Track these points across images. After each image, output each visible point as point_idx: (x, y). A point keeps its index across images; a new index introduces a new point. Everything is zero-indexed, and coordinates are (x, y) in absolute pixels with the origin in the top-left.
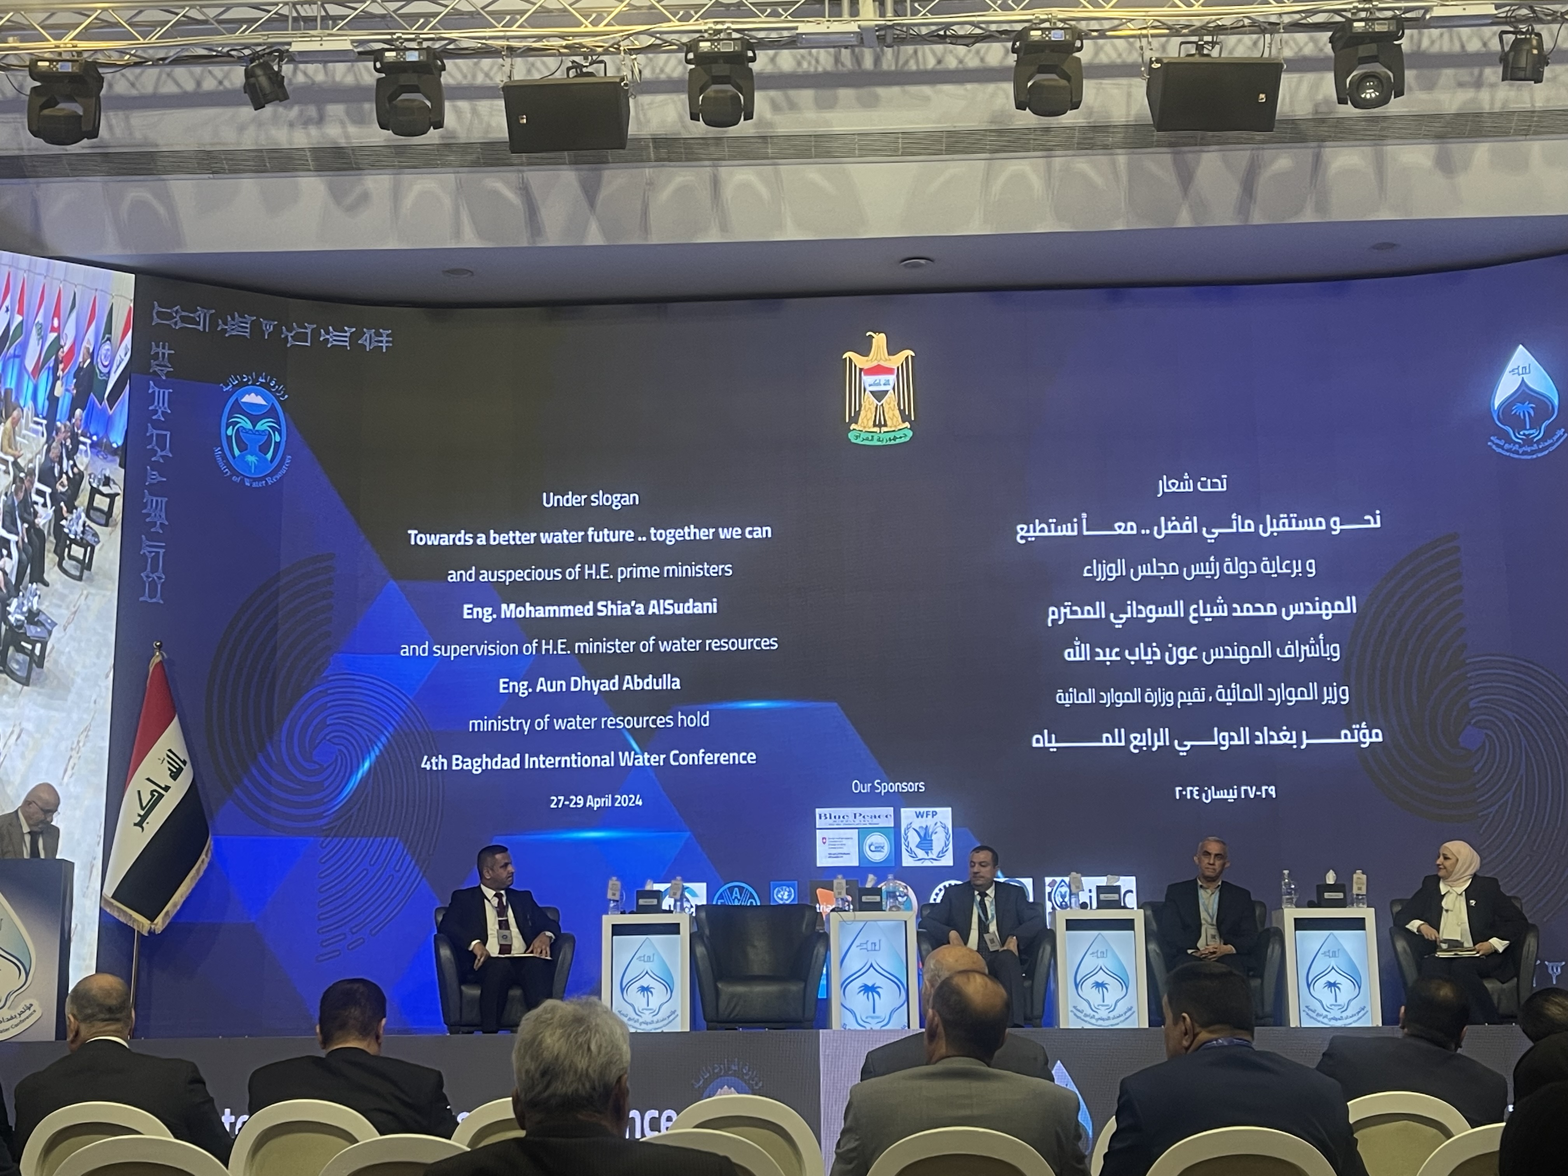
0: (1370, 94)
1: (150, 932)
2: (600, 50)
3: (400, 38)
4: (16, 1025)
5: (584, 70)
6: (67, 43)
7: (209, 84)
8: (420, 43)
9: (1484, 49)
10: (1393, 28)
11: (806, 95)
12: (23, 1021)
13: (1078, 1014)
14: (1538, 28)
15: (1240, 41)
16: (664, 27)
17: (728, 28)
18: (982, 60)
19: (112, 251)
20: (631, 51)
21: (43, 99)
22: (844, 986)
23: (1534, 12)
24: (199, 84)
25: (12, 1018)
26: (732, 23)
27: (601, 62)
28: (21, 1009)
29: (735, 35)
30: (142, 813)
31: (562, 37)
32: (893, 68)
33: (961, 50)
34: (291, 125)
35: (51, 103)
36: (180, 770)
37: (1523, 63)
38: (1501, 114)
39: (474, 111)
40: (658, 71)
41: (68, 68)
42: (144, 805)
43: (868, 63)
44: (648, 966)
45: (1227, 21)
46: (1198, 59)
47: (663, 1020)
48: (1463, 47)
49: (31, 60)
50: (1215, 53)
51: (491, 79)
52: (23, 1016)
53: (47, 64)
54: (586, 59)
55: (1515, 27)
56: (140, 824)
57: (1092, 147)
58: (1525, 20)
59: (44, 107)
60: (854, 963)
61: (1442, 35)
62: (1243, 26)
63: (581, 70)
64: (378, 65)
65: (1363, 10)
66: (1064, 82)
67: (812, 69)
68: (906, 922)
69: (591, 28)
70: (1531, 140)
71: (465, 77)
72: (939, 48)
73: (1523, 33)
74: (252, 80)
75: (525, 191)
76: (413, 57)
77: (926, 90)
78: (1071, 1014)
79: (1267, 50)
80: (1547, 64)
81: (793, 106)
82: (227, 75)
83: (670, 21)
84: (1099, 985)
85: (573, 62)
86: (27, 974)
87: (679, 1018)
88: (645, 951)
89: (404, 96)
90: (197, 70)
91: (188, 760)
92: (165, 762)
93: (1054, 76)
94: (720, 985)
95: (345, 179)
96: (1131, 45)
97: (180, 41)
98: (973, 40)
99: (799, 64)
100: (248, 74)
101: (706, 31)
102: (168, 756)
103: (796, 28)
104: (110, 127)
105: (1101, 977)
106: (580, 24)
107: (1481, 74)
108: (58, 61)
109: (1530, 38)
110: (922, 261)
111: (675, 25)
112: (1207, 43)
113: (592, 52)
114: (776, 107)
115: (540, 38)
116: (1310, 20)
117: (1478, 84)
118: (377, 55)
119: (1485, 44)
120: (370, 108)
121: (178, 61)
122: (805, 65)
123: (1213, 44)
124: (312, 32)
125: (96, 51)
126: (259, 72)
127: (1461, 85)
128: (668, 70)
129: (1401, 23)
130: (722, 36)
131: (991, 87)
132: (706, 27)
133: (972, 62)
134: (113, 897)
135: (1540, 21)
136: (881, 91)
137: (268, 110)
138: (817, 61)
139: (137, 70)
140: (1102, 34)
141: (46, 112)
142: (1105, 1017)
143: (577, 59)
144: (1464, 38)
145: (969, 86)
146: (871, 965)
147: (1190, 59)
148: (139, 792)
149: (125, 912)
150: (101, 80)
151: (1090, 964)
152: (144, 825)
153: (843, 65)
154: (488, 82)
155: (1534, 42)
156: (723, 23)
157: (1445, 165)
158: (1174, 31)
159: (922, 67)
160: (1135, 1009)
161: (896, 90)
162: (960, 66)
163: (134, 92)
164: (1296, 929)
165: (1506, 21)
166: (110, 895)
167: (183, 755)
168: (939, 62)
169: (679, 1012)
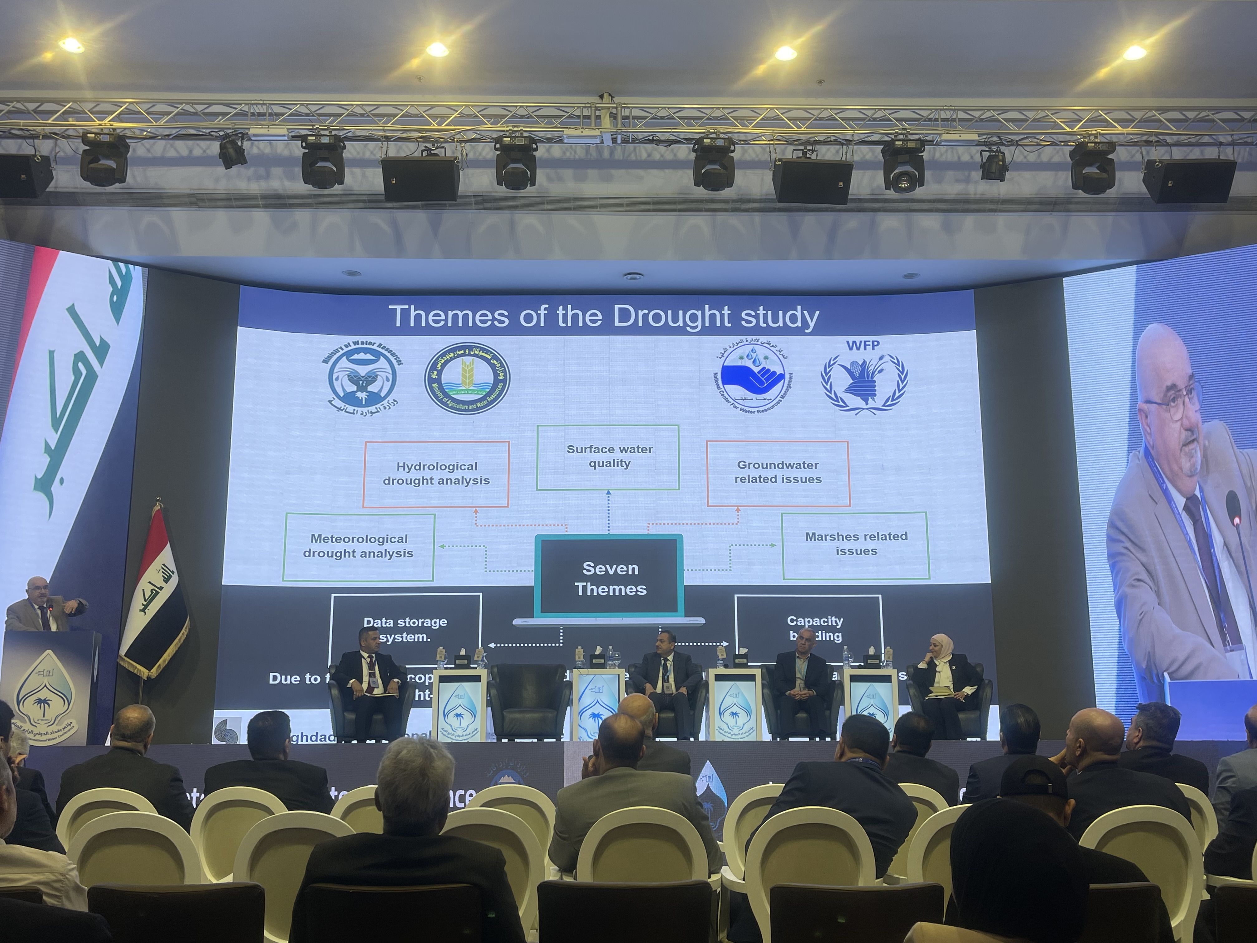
0: (904, 185)
1: (149, 678)
2: (442, 140)
3: (317, 128)
4: (61, 736)
5: (432, 152)
6: (107, 122)
7: (197, 152)
8: (330, 132)
9: (971, 160)
10: (919, 146)
11: (568, 173)
12: (66, 733)
13: (721, 731)
14: (1003, 148)
15: (828, 149)
16: (483, 127)
17: (522, 130)
18: (675, 155)
19: (134, 253)
20: (461, 142)
21: (91, 158)
22: (581, 714)
23: (1001, 139)
24: (191, 151)
25: (59, 731)
26: (524, 127)
27: (443, 147)
28: (64, 725)
29: (525, 134)
30: (145, 603)
31: (419, 131)
32: (621, 158)
33: (662, 148)
34: (249, 179)
35: (96, 160)
36: (170, 577)
37: (993, 169)
38: (980, 199)
39: (364, 175)
40: (478, 154)
41: (107, 139)
42: (146, 598)
43: (606, 154)
44: (460, 701)
45: (821, 138)
46: (803, 160)
47: (469, 734)
48: (959, 158)
49: (83, 133)
50: (814, 157)
51: (375, 155)
52: (66, 730)
53: (93, 135)
54: (433, 145)
55: (989, 148)
56: (143, 610)
57: (740, 211)
58: (995, 144)
59: (91, 162)
60: (587, 700)
61: (947, 151)
62: (831, 141)
63: (430, 152)
64: (304, 144)
65: (901, 134)
66: (723, 171)
67: (572, 157)
68: (619, 675)
69: (436, 127)
70: (998, 215)
71: (358, 153)
72: (649, 146)
73: (994, 152)
74: (224, 151)
75: (394, 225)
76: (325, 140)
77: (641, 172)
78: (717, 732)
79: (844, 156)
80: (1008, 170)
81: (560, 179)
82: (208, 148)
83: (486, 124)
84: (733, 714)
85: (426, 147)
86: (69, 704)
87: (479, 733)
88: (460, 692)
89: (320, 164)
90: (190, 143)
91: (175, 571)
92: (161, 572)
93: (717, 167)
94: (505, 713)
95: (281, 213)
96: (764, 149)
97: (179, 124)
98: (669, 143)
99: (564, 153)
100: (222, 147)
101: (507, 131)
102: (162, 568)
103: (563, 131)
104: (134, 177)
105: (735, 709)
106: (430, 124)
107: (969, 175)
108: (100, 134)
109: (998, 155)
110: (638, 276)
111: (489, 126)
112: (809, 150)
113: (437, 142)
114: (549, 179)
115: (405, 131)
116: (869, 139)
117: (967, 180)
118: (303, 138)
119: (972, 157)
120: (298, 171)
121: (179, 137)
122: (568, 154)
123: (813, 151)
124: (263, 123)
125: (125, 129)
126: (229, 146)
127: (957, 181)
128: (484, 154)
129: (923, 143)
130: (518, 134)
131: (680, 172)
132: (508, 129)
133: (669, 156)
134: (125, 655)
135: (1004, 145)
136: (614, 172)
137: (235, 169)
138: (575, 152)
139: (152, 141)
140: (746, 142)
141: (92, 165)
142: (737, 733)
143: (429, 145)
144: (960, 153)
145: (667, 171)
146: (597, 701)
147: (799, 160)
148: (143, 590)
149: (133, 666)
150: (127, 147)
151: (729, 701)
152: (146, 611)
153: (591, 155)
154: (372, 157)
155: (1001, 158)
156: (518, 127)
157: (947, 228)
158: (790, 142)
159: (639, 158)
160: (755, 728)
161: (622, 172)
162: (662, 159)
163: (149, 155)
164: (851, 682)
165: (985, 144)
166: (123, 654)
167: (173, 567)
168: (649, 155)
169: (479, 729)
